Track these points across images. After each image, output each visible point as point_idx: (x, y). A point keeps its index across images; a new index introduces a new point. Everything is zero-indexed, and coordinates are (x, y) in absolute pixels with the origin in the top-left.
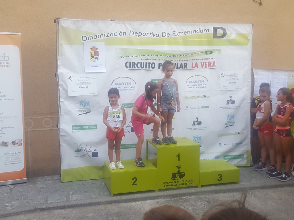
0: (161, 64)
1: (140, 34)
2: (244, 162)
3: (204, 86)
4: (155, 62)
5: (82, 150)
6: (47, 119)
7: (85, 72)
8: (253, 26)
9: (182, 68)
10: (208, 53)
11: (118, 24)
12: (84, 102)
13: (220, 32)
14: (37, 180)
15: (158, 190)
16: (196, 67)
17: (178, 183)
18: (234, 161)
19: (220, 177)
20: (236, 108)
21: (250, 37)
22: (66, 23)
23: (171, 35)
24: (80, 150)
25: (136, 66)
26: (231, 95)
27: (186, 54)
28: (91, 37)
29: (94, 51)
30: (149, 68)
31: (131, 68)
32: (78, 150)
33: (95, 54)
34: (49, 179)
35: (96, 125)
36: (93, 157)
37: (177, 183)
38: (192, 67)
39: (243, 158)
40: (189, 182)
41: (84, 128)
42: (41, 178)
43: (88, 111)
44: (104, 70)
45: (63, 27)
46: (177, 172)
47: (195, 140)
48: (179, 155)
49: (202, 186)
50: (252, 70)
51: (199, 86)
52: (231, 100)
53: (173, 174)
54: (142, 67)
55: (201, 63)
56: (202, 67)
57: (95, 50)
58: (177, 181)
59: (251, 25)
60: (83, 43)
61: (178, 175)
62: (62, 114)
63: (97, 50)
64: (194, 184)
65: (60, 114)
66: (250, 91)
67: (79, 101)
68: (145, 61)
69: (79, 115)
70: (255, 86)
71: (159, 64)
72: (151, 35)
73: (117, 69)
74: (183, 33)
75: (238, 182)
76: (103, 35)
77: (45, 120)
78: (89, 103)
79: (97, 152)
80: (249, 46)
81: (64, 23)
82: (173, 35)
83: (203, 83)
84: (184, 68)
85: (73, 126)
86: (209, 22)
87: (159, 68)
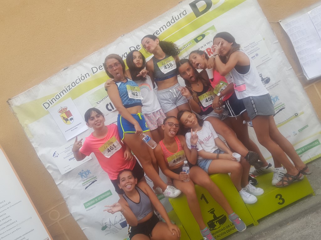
5: (107, 226)
7: (67, 140)
10: (199, 40)
11: (74, 69)
12: (83, 173)
13: (201, 5)
19: (280, 199)
28: (53, 100)
29: (65, 113)
32: (104, 227)
33: (67, 115)
35: (110, 191)
36: (123, 228)
41: (98, 200)
43: (94, 179)
45: (18, 107)
46: (213, 219)
48: (203, 197)
49: (260, 221)
52: (263, 79)
53: (208, 223)
57: (65, 111)
60: (48, 111)
61: (216, 221)
63: (67, 110)
67: (78, 174)
69: (85, 189)
75: (312, 194)
76: (64, 90)
81: (17, 102)
86: (181, 2)
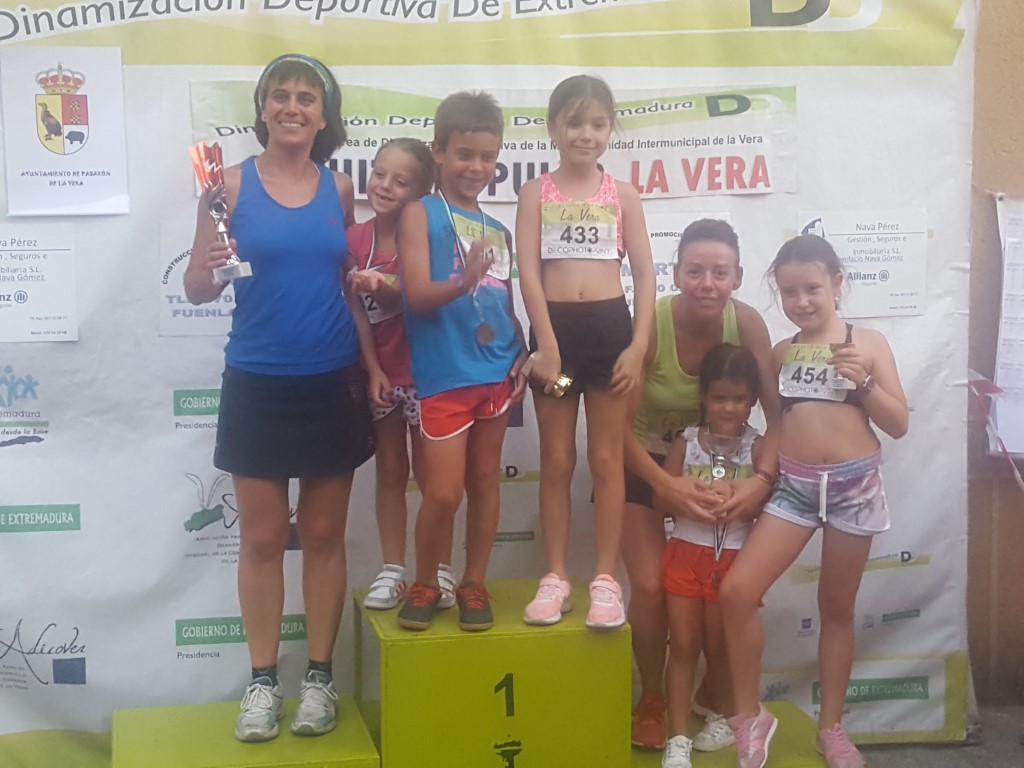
1: (327, 2)
2: (928, 719)
7: (12, 213)
10: (722, 109)
12: (3, 380)
16: (656, 185)
18: (875, 715)
21: (966, 20)
23: (506, 4)
28: (43, 20)
29: (63, 95)
33: (66, 112)
39: (927, 697)
41: (6, 521)
43: (30, 429)
55: (685, 163)
56: (693, 185)
63: (79, 93)
66: (968, 318)
78: (37, 384)
79: (84, 659)
80: (960, 71)
82: (518, 6)
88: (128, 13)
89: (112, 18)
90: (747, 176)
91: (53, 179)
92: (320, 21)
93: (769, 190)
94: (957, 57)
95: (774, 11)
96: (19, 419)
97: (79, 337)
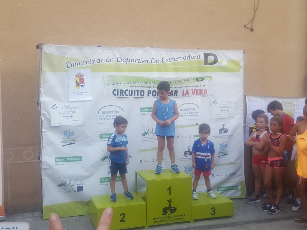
0: (150, 91)
1: (128, 60)
2: (238, 194)
3: (195, 114)
4: (144, 89)
5: (66, 184)
6: (28, 151)
8: (244, 53)
9: (173, 96)
10: (199, 80)
11: (105, 50)
12: (68, 132)
13: (211, 59)
14: (16, 217)
15: (148, 226)
16: (187, 94)
17: (170, 218)
18: (228, 193)
19: (213, 211)
20: (229, 137)
21: (242, 64)
22: (49, 49)
23: (161, 61)
24: (64, 184)
25: (124, 93)
26: (224, 124)
27: (177, 81)
28: (76, 64)
30: (138, 95)
31: (119, 96)
32: (62, 184)
33: (80, 81)
34: (30, 216)
35: (81, 157)
36: (78, 191)
37: (168, 219)
38: (183, 95)
39: (237, 189)
40: (181, 217)
41: (68, 160)
42: (21, 215)
43: (73, 142)
44: (90, 98)
45: (46, 53)
46: (168, 207)
47: (187, 171)
48: (170, 188)
49: (195, 221)
50: (245, 96)
51: (191, 114)
52: (224, 129)
53: (163, 208)
54: (131, 94)
55: (192, 90)
56: (193, 94)
57: (80, 77)
58: (168, 216)
59: (242, 52)
60: (68, 70)
61: (169, 209)
62: (45, 146)
63: (83, 78)
64: (186, 219)
65: (42, 146)
66: (243, 119)
67: (63, 131)
68: (133, 89)
69: (62, 146)
70: (247, 113)
71: (149, 91)
72: (140, 62)
73: (104, 97)
74: (173, 60)
75: (232, 216)
76: (89, 61)
77: (25, 152)
78: (74, 133)
79: (83, 186)
80: (241, 73)
81: (47, 49)
82: (163, 61)
83: (194, 111)
84: (175, 95)
85: (56, 158)
86: (200, 49)
87: (148, 96)
88: (92, 62)
89: (89, 64)
90: (203, 92)
91: (78, 94)
92: (127, 64)
93: (207, 95)
94: (240, 71)
95: (208, 62)
96: (70, 140)
97: (83, 124)
